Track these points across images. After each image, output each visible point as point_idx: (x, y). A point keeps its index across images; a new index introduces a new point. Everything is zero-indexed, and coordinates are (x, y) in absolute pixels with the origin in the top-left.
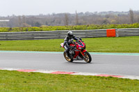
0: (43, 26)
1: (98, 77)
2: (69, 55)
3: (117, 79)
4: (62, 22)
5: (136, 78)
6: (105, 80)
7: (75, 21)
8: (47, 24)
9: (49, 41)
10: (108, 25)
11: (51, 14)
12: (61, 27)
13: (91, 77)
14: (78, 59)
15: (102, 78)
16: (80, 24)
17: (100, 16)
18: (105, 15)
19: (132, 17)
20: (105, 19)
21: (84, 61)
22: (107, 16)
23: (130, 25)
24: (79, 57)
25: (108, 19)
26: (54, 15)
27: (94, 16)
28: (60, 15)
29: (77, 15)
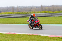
0: (2, 12)
1: (27, 35)
2: (31, 25)
3: (36, 36)
4: (11, 10)
5: (44, 35)
6: (30, 36)
7: (17, 10)
8: (4, 11)
9: (5, 19)
10: (31, 12)
11: (6, 7)
12: (10, 13)
13: (24, 35)
14: (36, 28)
15: (29, 35)
16: (19, 12)
17: (28, 8)
18: (30, 7)
19: (42, 8)
20: (30, 9)
21: (38, 29)
22: (31, 8)
23: (41, 12)
24: (36, 27)
25: (32, 9)
26: (7, 7)
27: (26, 8)
28: (10, 7)
29: (18, 7)
